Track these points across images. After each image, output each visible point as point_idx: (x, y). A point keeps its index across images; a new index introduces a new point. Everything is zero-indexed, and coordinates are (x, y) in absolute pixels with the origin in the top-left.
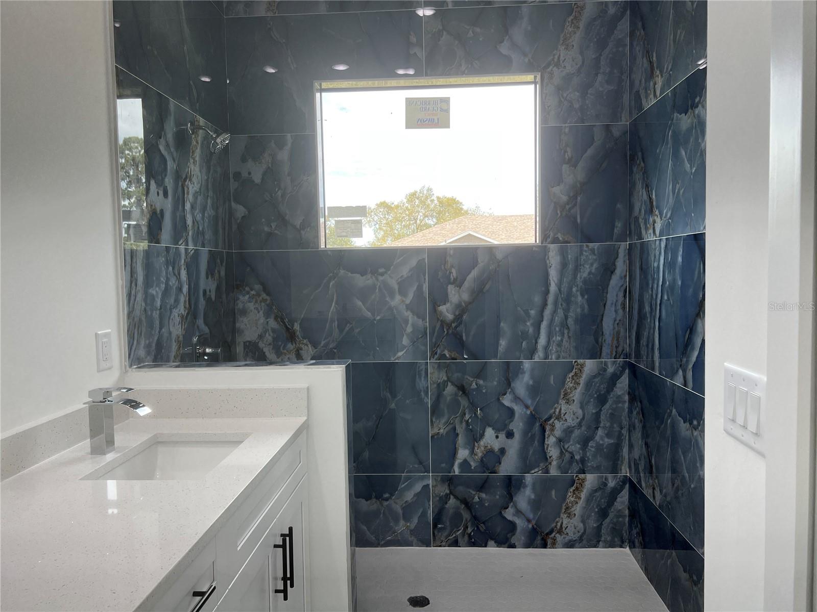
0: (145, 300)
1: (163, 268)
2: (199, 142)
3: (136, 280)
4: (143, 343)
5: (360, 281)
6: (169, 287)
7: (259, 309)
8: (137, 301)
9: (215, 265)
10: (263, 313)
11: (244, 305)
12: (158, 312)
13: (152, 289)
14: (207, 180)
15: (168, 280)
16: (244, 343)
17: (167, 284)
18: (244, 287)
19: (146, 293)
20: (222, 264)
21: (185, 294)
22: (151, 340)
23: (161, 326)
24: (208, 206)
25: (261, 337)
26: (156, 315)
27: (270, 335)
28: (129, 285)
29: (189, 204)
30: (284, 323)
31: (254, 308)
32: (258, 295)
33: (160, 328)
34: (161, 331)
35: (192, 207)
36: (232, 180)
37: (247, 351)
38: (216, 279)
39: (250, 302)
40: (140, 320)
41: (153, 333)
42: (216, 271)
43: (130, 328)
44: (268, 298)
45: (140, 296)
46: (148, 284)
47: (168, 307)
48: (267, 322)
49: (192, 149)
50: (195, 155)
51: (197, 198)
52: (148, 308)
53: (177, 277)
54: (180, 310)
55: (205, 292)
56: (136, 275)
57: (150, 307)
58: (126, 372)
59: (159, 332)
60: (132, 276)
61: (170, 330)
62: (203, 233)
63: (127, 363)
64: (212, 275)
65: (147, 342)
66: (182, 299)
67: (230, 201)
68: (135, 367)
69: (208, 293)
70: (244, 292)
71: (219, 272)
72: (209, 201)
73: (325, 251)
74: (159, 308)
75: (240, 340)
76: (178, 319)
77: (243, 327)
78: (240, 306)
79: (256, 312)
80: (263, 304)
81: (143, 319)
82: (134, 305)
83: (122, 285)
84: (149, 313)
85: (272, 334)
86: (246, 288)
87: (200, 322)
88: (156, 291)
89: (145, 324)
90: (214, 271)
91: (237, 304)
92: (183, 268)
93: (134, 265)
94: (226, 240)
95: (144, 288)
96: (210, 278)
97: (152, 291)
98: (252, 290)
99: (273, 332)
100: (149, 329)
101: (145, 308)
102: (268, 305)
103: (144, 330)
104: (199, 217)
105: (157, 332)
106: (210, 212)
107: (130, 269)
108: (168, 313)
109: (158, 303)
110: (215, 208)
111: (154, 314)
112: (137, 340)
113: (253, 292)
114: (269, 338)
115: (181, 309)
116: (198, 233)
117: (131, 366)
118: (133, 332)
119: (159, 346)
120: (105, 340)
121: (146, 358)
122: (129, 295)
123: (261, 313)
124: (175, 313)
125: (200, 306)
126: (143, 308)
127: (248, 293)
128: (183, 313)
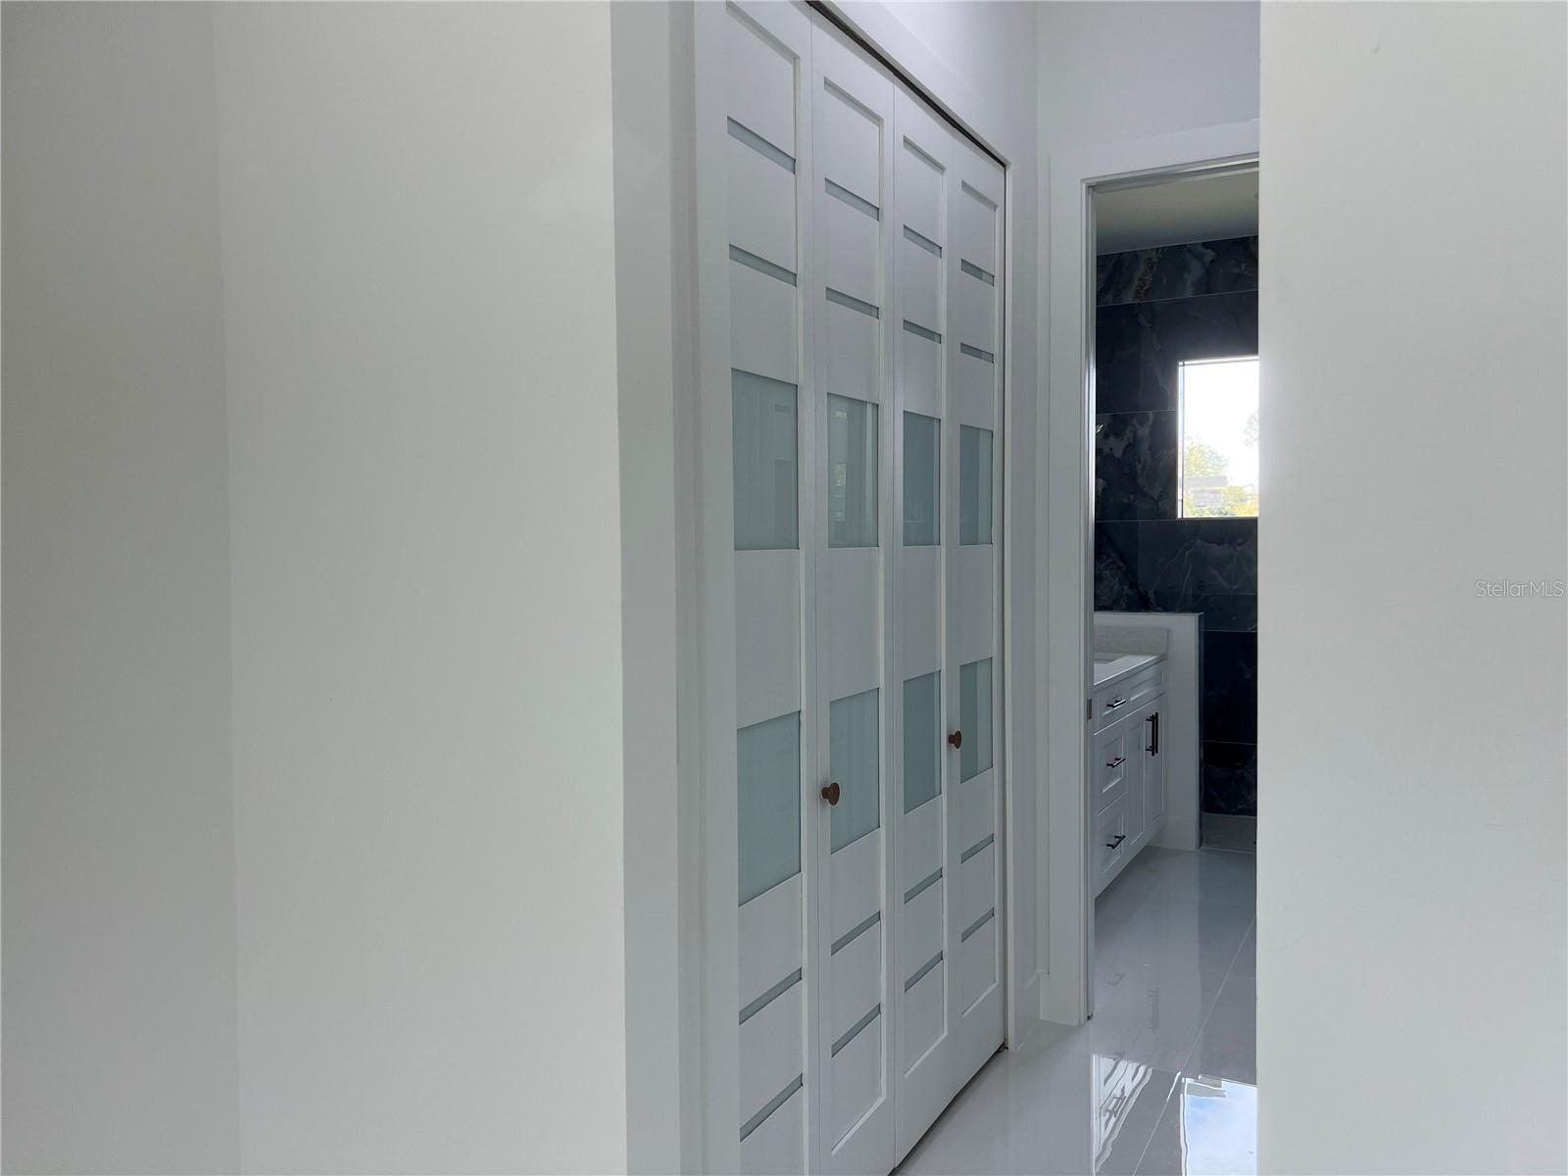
5: (1217, 551)
7: (1115, 576)
10: (1119, 580)
32: (1115, 562)
44: (1123, 566)
48: (1122, 589)
73: (1184, 521)
79: (1113, 578)
80: (1118, 571)
102: (1123, 573)
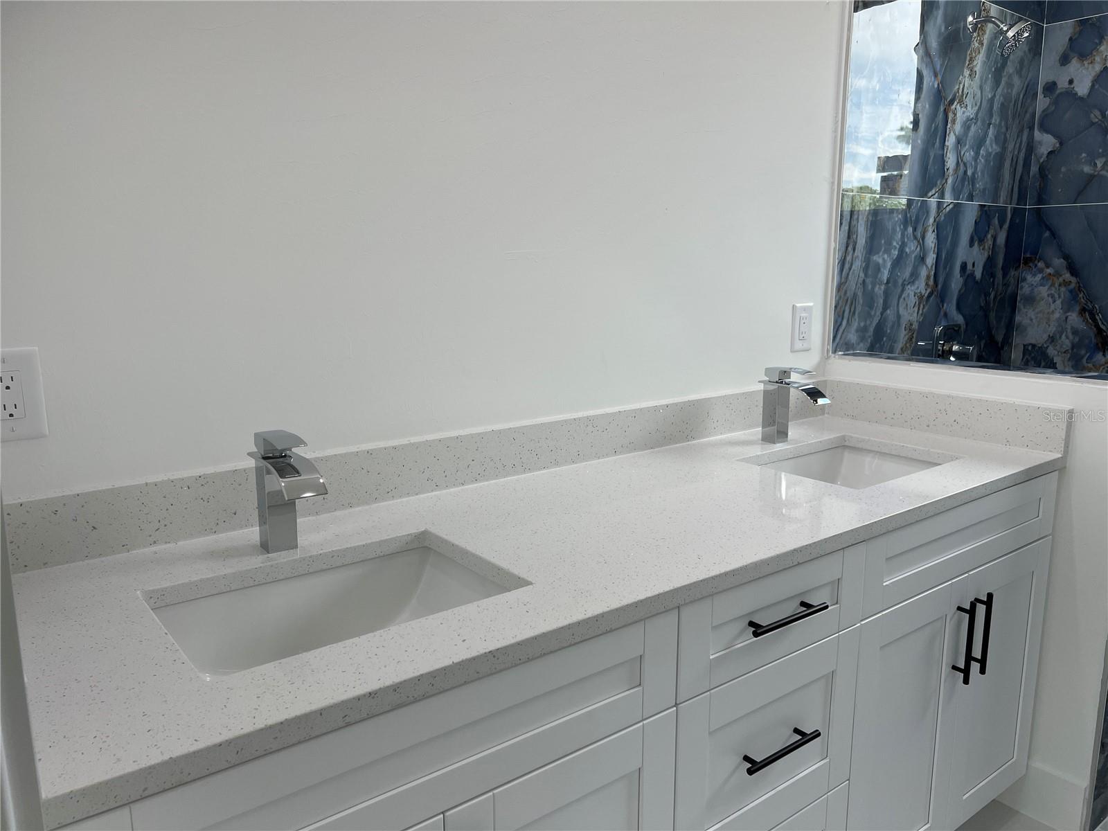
0: (866, 270)
1: (898, 229)
2: (985, 42)
3: (855, 243)
4: (855, 325)
6: (904, 255)
7: (1056, 296)
8: (854, 270)
9: (989, 227)
10: (1062, 303)
11: (1033, 289)
12: (883, 287)
13: (877, 256)
14: (991, 101)
15: (903, 245)
16: (1024, 346)
17: (902, 250)
18: (1036, 262)
19: (867, 261)
20: (1001, 227)
21: (930, 266)
22: (868, 322)
23: (885, 307)
24: (988, 139)
25: (1052, 339)
26: (879, 290)
27: (1067, 338)
28: (844, 249)
29: (954, 137)
30: (1094, 320)
31: (1048, 295)
32: (1058, 274)
33: (883, 308)
34: (885, 314)
35: (959, 142)
36: (1040, 96)
37: (1027, 359)
38: (986, 247)
39: (1042, 285)
40: (855, 295)
41: (873, 313)
42: (989, 236)
43: (838, 303)
44: (1073, 280)
45: (858, 265)
46: (871, 249)
47: (900, 281)
48: (1067, 318)
49: (971, 54)
50: (975, 63)
51: (969, 128)
52: (868, 281)
53: (919, 242)
54: (918, 288)
55: (964, 266)
56: (855, 236)
57: (871, 279)
58: (828, 357)
59: (882, 314)
60: (849, 237)
61: (898, 311)
62: (973, 180)
63: (830, 348)
64: (981, 241)
65: (862, 324)
66: (923, 272)
67: (1031, 128)
68: (840, 353)
69: (969, 267)
70: (1034, 270)
71: (995, 238)
72: (991, 131)
74: (885, 282)
75: (1018, 341)
76: (913, 300)
77: (1026, 322)
78: (1025, 289)
79: (1050, 299)
80: (1063, 289)
81: (860, 294)
82: (848, 274)
83: (835, 249)
84: (870, 287)
85: (1071, 337)
86: (1039, 264)
87: (951, 307)
88: (884, 259)
89: (861, 301)
90: (986, 236)
91: (1022, 287)
92: (930, 229)
93: (854, 223)
94: (1016, 189)
95: (866, 255)
96: (976, 244)
97: (877, 258)
98: (1048, 267)
99: (1073, 333)
100: (867, 308)
101: (864, 280)
102: (1071, 291)
103: (859, 309)
104: (968, 155)
105: (878, 313)
106: (991, 147)
107: (847, 228)
108: (899, 290)
109: (885, 275)
110: (1002, 140)
111: (877, 289)
112: (848, 321)
113: (1049, 271)
114: (1066, 342)
115: (921, 286)
116: (963, 180)
117: (835, 352)
118: (843, 309)
119: (879, 331)
120: (804, 315)
121: (859, 344)
122: (842, 263)
123: (1059, 302)
124: (910, 291)
125: (953, 285)
126: (861, 280)
127: (1041, 271)
128: (923, 292)
